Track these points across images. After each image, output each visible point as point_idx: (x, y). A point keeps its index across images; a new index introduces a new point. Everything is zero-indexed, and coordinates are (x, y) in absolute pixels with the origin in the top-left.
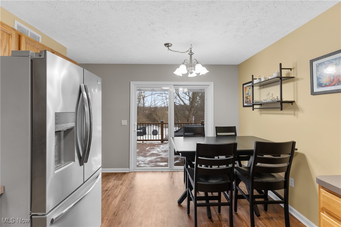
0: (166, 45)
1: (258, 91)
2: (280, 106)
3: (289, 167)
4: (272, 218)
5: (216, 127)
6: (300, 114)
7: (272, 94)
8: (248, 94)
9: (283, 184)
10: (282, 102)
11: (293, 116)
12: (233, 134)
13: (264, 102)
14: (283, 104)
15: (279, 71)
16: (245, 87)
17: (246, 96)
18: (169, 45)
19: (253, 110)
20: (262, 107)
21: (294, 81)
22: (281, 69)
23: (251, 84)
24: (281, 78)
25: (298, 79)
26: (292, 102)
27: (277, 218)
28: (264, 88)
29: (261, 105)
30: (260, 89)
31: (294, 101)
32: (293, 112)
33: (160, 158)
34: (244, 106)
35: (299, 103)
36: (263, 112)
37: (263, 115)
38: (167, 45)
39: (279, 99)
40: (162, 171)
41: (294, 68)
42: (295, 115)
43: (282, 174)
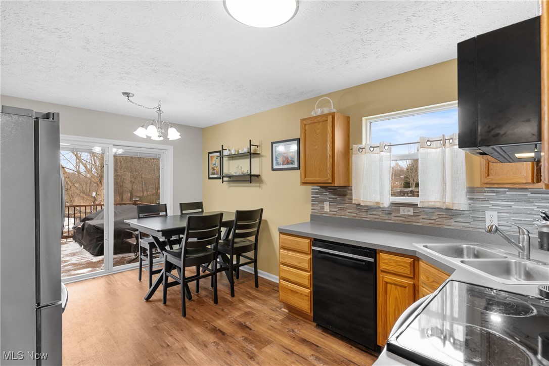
0: (124, 94)
1: (227, 162)
2: (249, 179)
3: (258, 230)
4: (243, 282)
5: (181, 204)
6: (264, 186)
7: (241, 167)
8: (215, 164)
9: (253, 247)
10: (251, 176)
11: (258, 188)
12: (200, 210)
13: (235, 174)
14: (252, 177)
15: (249, 147)
16: (211, 157)
17: (213, 166)
18: (130, 95)
19: (223, 183)
20: (231, 180)
21: (259, 157)
22: (251, 145)
23: (218, 154)
24: (251, 154)
25: (262, 156)
26: (258, 176)
27: (247, 281)
28: (233, 160)
29: (230, 177)
30: (229, 160)
31: (260, 175)
32: (258, 185)
33: (71, 265)
34: (210, 178)
35: (264, 177)
36: (231, 185)
37: (232, 188)
38: (127, 94)
39: (249, 173)
40: (94, 278)
41: (259, 146)
42: (260, 187)
43: (252, 238)
